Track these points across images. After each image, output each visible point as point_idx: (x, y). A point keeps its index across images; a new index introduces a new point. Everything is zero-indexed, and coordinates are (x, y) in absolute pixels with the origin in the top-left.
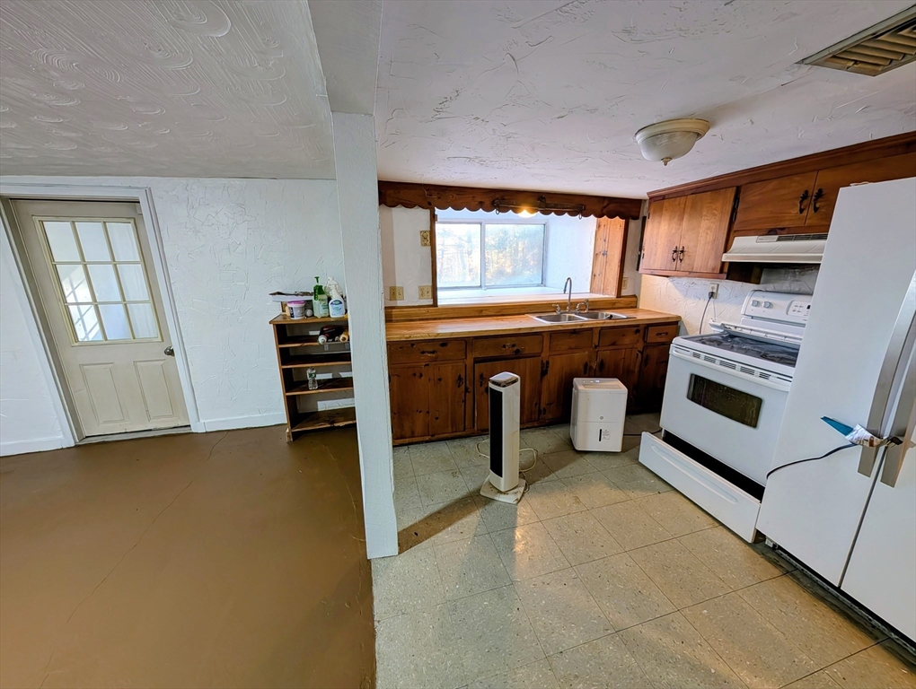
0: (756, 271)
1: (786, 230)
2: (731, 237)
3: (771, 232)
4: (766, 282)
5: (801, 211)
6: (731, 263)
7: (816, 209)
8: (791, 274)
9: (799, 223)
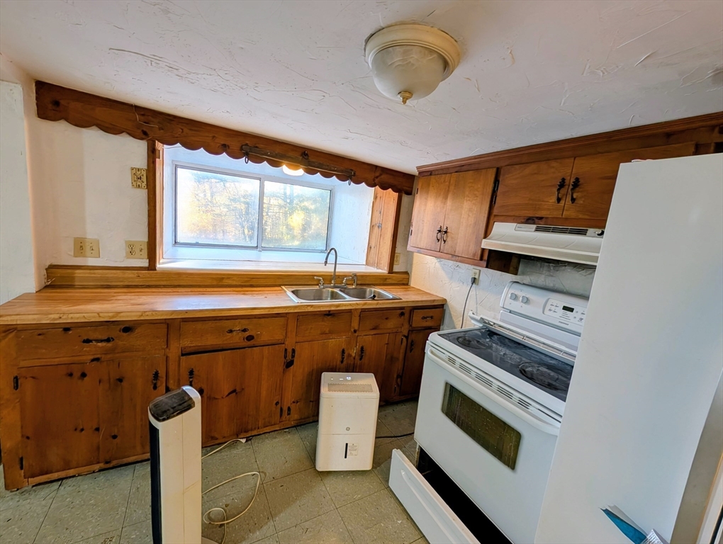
0: (514, 260)
1: (544, 220)
2: (491, 222)
3: (529, 220)
4: (523, 274)
5: (559, 200)
6: (490, 251)
7: (573, 200)
8: (545, 268)
9: (557, 214)
